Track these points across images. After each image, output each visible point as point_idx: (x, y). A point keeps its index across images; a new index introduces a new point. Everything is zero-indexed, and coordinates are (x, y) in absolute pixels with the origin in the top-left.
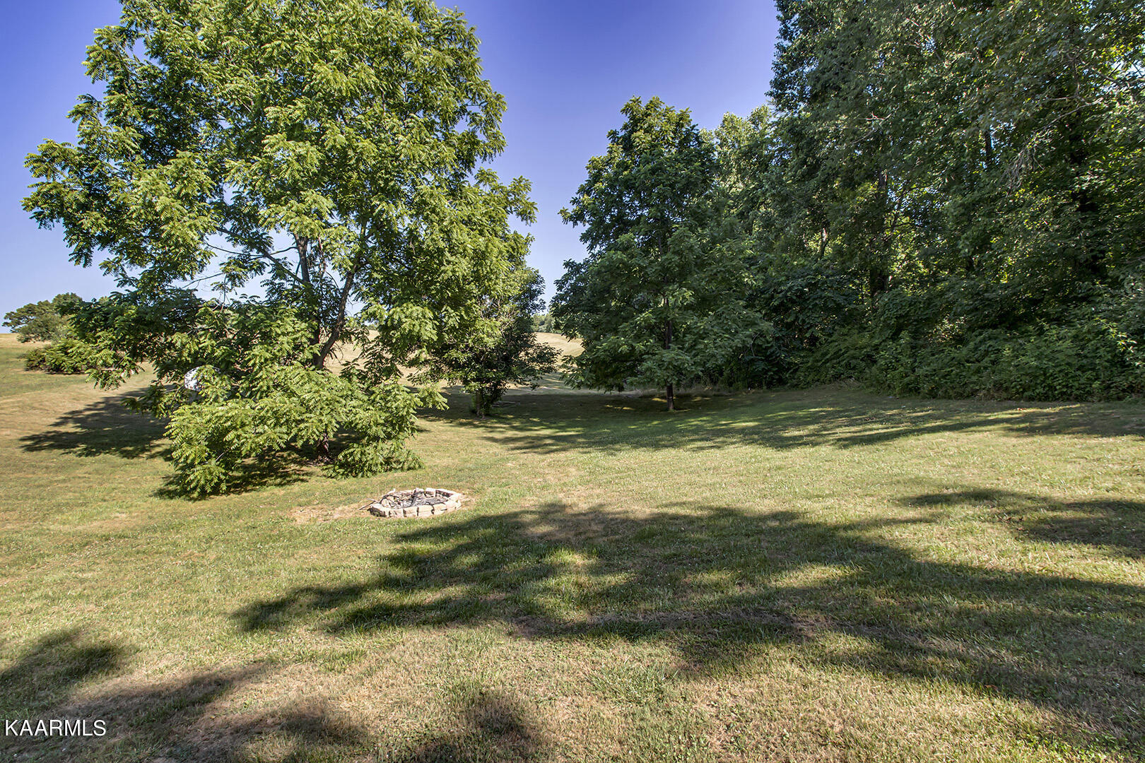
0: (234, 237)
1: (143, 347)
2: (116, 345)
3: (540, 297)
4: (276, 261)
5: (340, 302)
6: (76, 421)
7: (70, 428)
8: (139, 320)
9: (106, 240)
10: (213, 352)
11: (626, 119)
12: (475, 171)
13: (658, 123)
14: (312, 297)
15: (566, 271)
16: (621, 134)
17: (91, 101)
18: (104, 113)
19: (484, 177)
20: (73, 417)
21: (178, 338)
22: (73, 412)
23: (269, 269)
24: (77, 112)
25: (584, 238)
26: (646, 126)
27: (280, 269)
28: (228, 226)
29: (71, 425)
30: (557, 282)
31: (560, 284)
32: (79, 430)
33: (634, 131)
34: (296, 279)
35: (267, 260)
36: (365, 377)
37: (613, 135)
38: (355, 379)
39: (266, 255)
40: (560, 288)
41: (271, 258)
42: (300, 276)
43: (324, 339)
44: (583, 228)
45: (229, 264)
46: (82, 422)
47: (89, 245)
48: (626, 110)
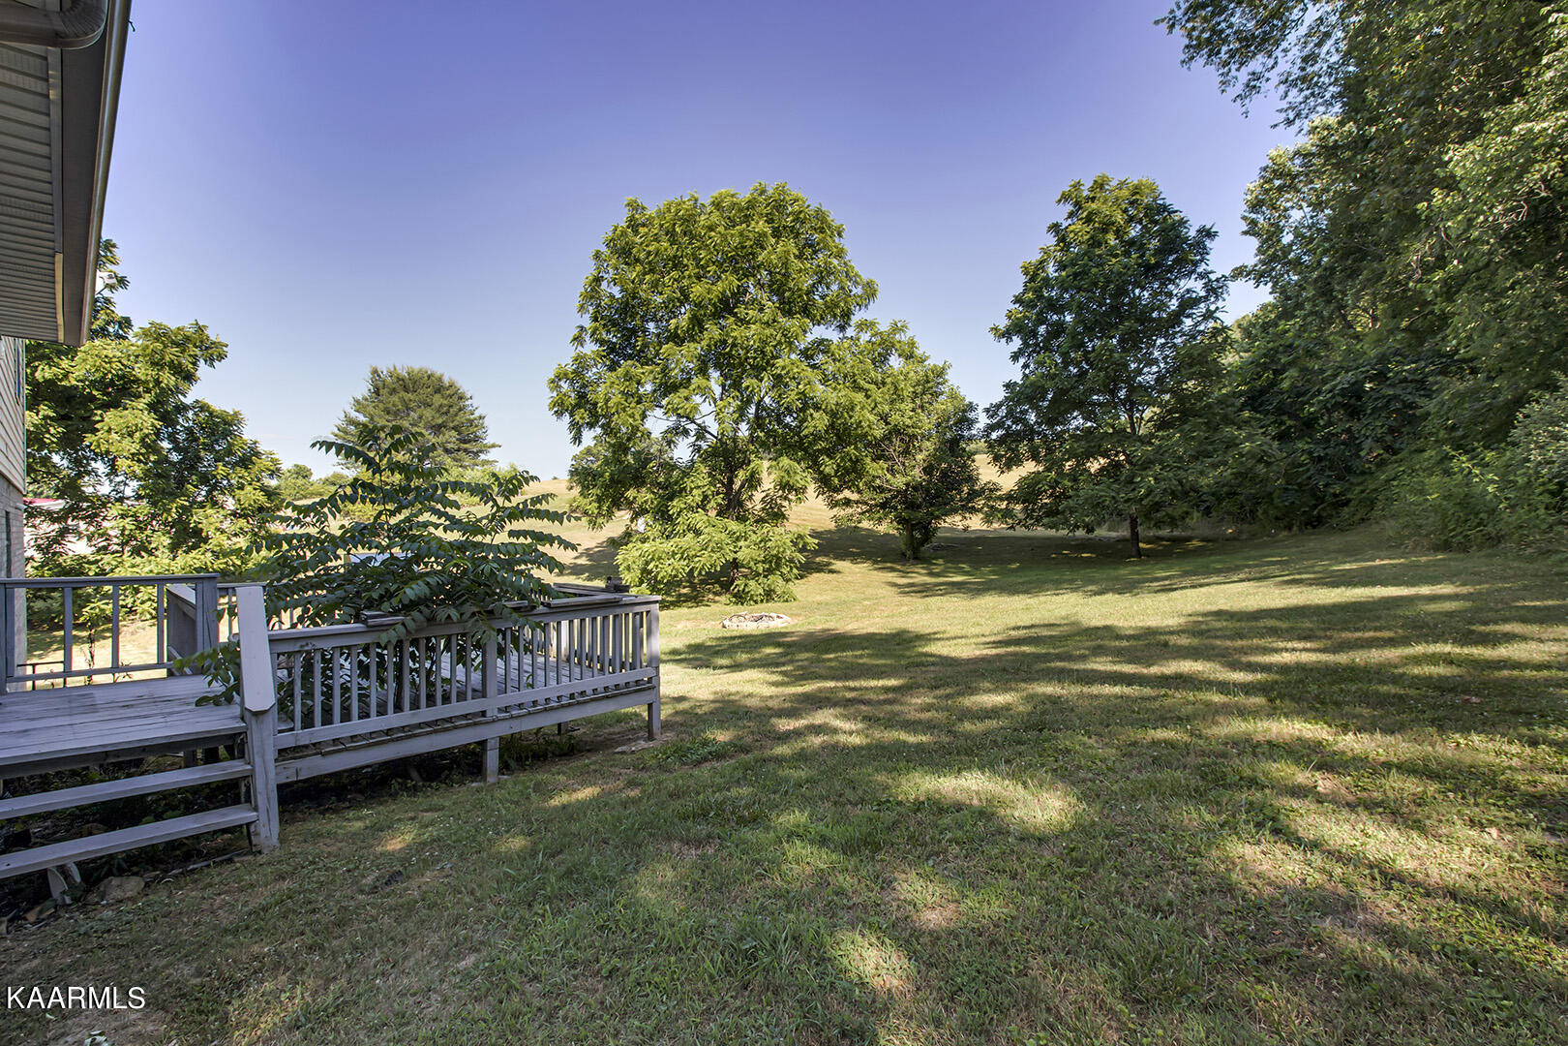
4: (699, 426)
6: (588, 555)
11: (1067, 207)
15: (1005, 393)
16: (1065, 225)
17: (582, 328)
18: (589, 335)
23: (692, 434)
24: (575, 339)
25: (1015, 357)
26: (1085, 215)
27: (702, 432)
30: (990, 410)
31: (992, 412)
37: (1054, 228)
39: (693, 422)
40: (993, 416)
41: (695, 423)
44: (1017, 343)
48: (1065, 198)
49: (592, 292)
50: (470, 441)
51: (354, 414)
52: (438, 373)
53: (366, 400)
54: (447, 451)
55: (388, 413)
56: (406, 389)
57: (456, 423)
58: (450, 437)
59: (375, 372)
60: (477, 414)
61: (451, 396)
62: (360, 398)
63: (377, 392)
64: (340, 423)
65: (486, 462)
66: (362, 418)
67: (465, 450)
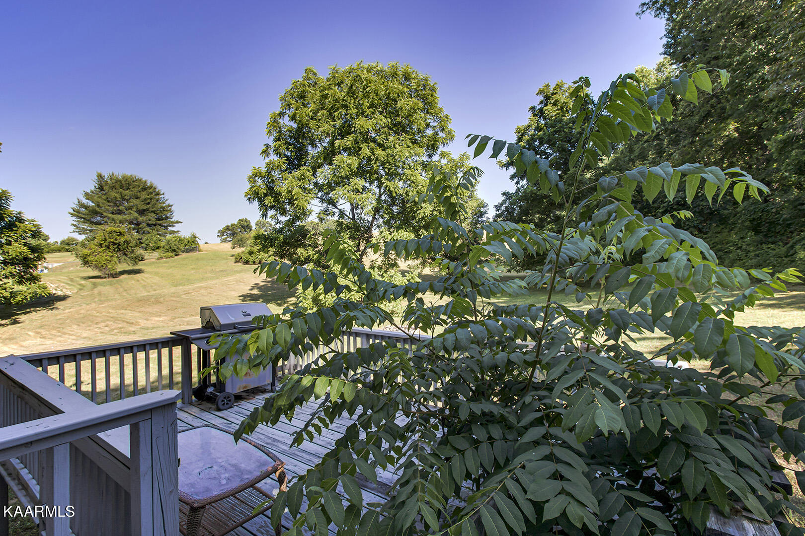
0: (322, 200)
1: (285, 254)
2: (275, 254)
3: (486, 215)
4: (340, 210)
5: (369, 229)
7: (256, 292)
8: (284, 242)
9: (272, 207)
10: (313, 257)
11: (541, 98)
12: (439, 152)
13: (563, 97)
14: (356, 228)
15: (503, 198)
16: (538, 107)
17: (268, 146)
18: (272, 150)
19: (443, 155)
20: (256, 286)
21: (300, 251)
22: (256, 284)
23: (337, 215)
24: (263, 152)
25: (512, 177)
26: (552, 102)
27: (342, 214)
28: (320, 195)
29: (256, 290)
30: (496, 206)
31: (497, 207)
32: (259, 293)
33: (546, 105)
34: (349, 218)
35: (336, 210)
36: (381, 268)
37: (533, 109)
38: (376, 269)
40: (498, 210)
41: (337, 208)
42: (351, 216)
43: (362, 248)
45: (320, 213)
46: (260, 288)
47: (266, 210)
48: (540, 92)
49: (274, 124)
50: (163, 220)
51: (85, 201)
52: (144, 179)
53: (93, 192)
54: (149, 225)
55: (108, 201)
56: (122, 187)
57: (155, 209)
58: (152, 217)
59: (100, 176)
60: (167, 203)
61: (151, 193)
62: (89, 191)
63: (101, 188)
64: (75, 206)
65: (172, 232)
66: (91, 204)
67: (160, 225)
